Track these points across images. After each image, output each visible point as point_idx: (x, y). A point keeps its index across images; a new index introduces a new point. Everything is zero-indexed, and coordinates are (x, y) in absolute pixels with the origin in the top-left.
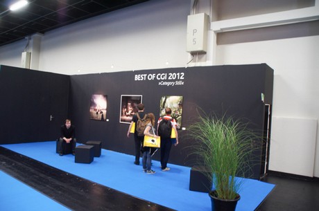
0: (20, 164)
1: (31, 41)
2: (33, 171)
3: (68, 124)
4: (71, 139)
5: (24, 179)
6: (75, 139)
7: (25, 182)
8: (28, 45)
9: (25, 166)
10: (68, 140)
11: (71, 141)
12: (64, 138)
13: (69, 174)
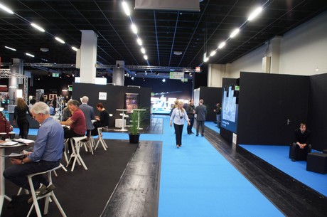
0: (251, 163)
1: (271, 46)
2: (260, 171)
3: (303, 128)
4: (305, 145)
5: (250, 176)
6: (310, 145)
7: (250, 180)
8: (267, 50)
9: (255, 166)
10: (302, 146)
11: (305, 147)
12: (298, 143)
13: (296, 180)
